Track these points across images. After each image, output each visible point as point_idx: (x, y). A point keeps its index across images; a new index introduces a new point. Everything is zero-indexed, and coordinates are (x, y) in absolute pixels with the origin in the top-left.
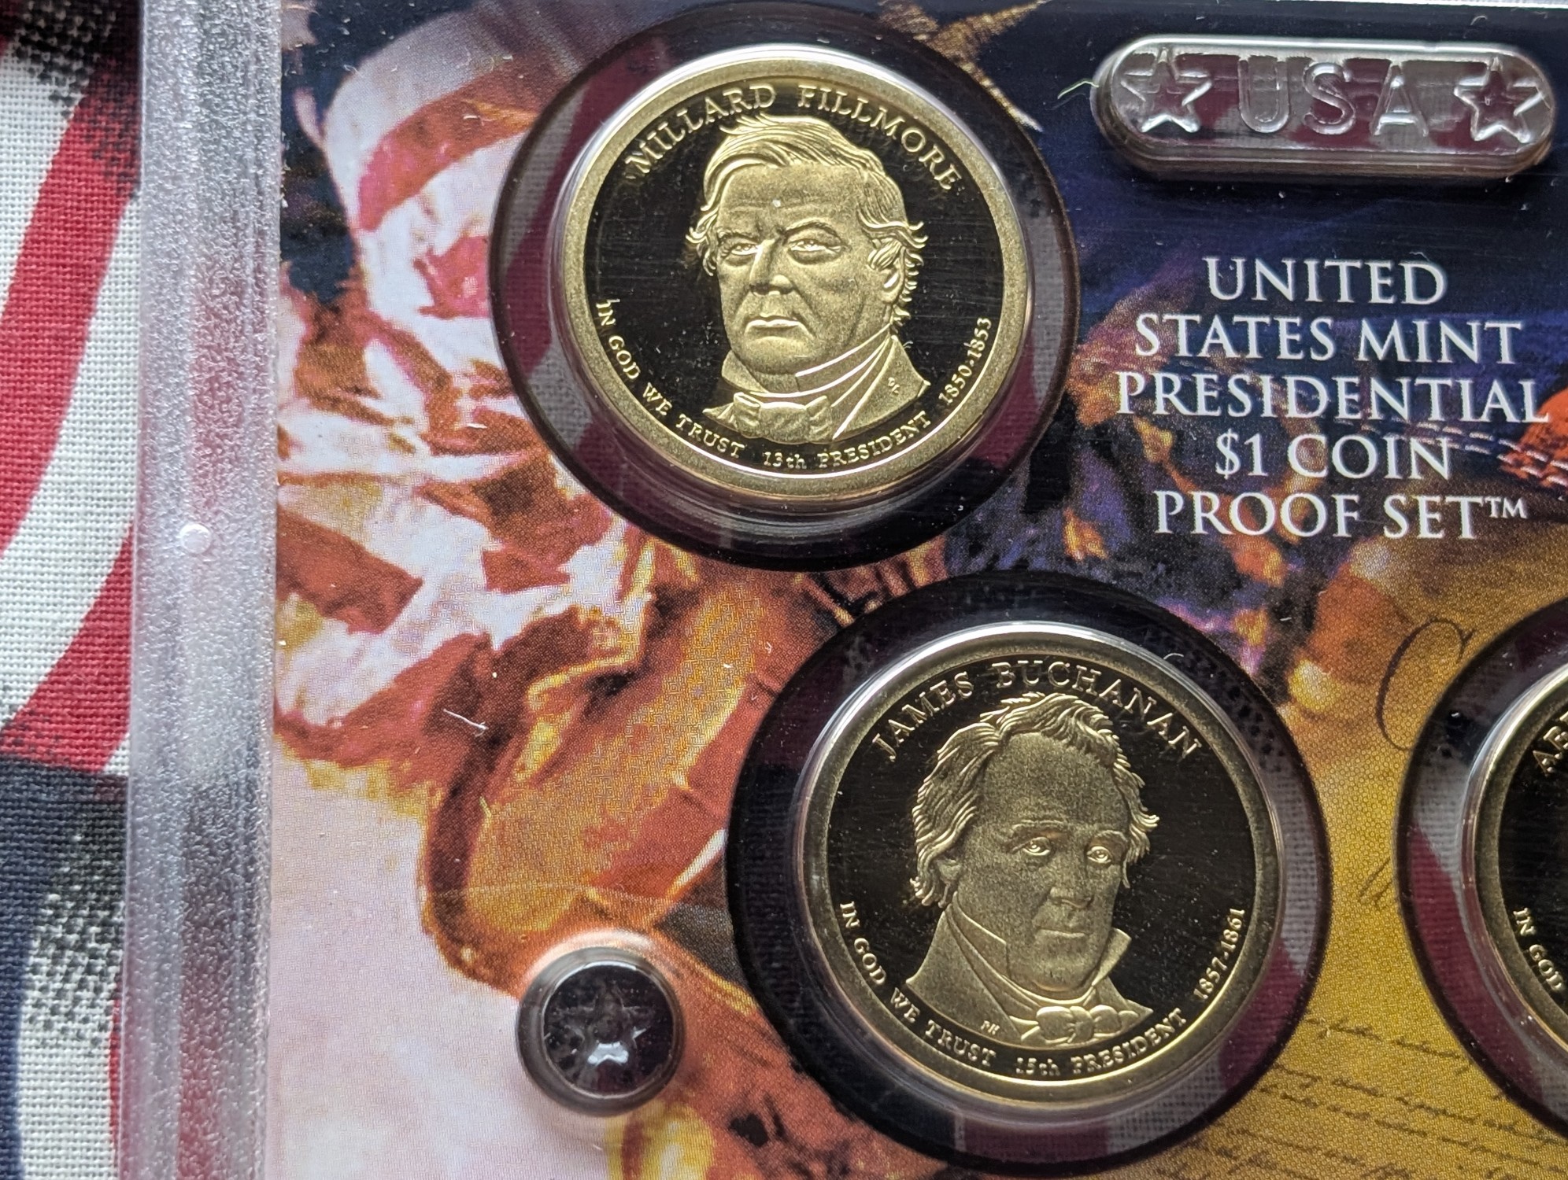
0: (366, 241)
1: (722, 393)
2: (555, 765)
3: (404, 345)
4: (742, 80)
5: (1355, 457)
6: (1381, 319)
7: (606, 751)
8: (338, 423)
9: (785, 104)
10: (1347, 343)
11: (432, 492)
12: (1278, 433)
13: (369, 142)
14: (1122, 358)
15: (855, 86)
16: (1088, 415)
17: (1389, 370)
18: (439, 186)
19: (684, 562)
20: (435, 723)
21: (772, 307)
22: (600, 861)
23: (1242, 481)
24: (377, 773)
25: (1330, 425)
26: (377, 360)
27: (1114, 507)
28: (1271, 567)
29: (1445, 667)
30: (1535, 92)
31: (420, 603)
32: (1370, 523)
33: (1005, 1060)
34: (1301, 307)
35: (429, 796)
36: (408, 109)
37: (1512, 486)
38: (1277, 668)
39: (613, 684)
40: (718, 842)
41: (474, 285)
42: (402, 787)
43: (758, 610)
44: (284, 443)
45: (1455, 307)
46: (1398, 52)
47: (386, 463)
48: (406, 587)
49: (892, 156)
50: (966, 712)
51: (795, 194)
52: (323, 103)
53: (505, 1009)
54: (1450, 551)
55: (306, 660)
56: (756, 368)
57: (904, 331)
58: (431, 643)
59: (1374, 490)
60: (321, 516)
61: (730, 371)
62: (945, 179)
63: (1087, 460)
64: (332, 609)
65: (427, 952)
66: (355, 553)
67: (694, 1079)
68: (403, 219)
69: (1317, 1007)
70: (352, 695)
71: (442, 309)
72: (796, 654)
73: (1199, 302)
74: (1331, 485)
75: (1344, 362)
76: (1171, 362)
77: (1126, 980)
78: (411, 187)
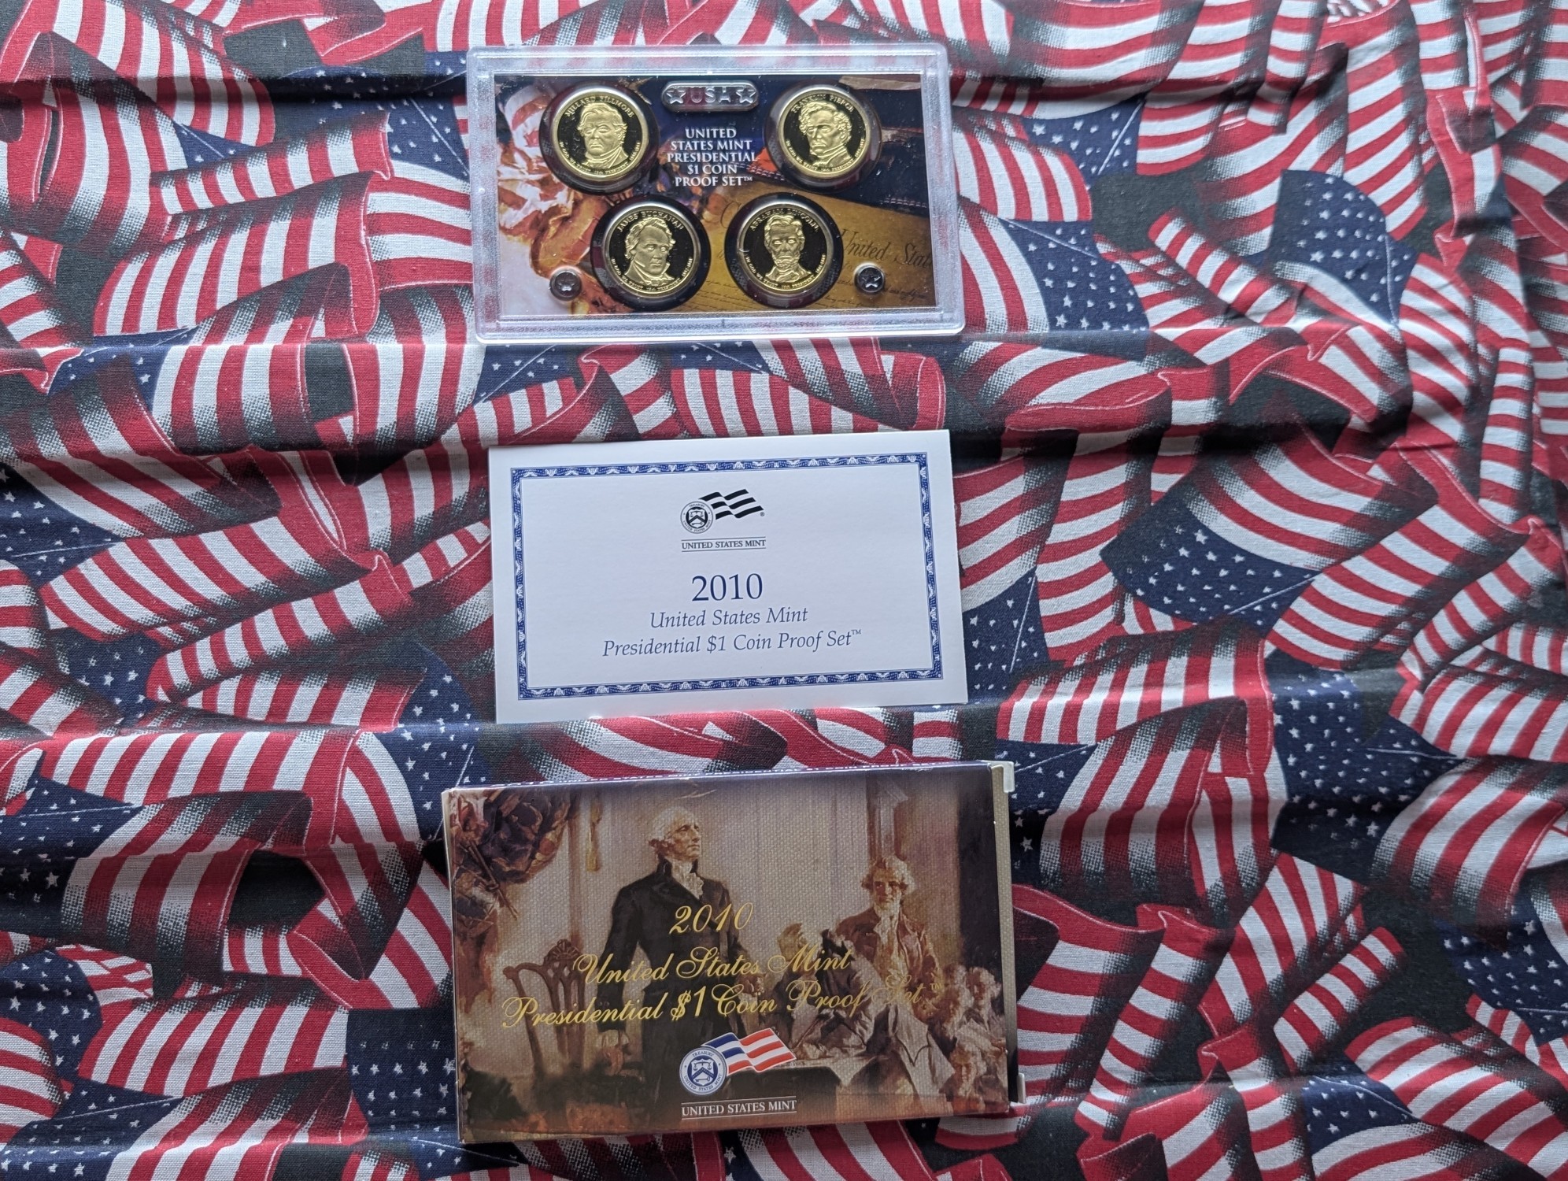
0: (514, 133)
1: (585, 159)
2: (555, 235)
3: (522, 153)
4: (588, 95)
5: (717, 169)
6: (722, 141)
7: (565, 232)
8: (509, 169)
9: (597, 99)
10: (715, 146)
11: (529, 182)
12: (701, 165)
13: (514, 112)
14: (668, 150)
15: (612, 96)
16: (662, 162)
17: (724, 151)
18: (528, 120)
19: (580, 194)
20: (531, 227)
21: (595, 142)
22: (565, 253)
23: (694, 174)
24: (520, 237)
25: (712, 162)
26: (517, 156)
27: (667, 181)
28: (699, 192)
29: (734, 211)
30: (753, 91)
31: (527, 204)
32: (720, 182)
33: (645, 288)
34: (706, 139)
35: (531, 241)
36: (521, 105)
37: (749, 174)
38: (700, 212)
39: (566, 219)
40: (588, 250)
41: (535, 140)
42: (525, 240)
43: (595, 203)
44: (499, 173)
45: (738, 138)
46: (724, 85)
47: (519, 177)
48: (524, 201)
49: (620, 110)
50: (636, 221)
51: (600, 118)
52: (504, 104)
53: (547, 281)
54: (736, 187)
55: (505, 216)
56: (593, 154)
57: (624, 146)
58: (530, 211)
59: (720, 176)
60: (507, 187)
61: (587, 155)
62: (630, 115)
63: (661, 171)
64: (510, 205)
65: (531, 271)
66: (514, 195)
67: (585, 295)
68: (521, 127)
69: (708, 278)
70: (515, 222)
71: (530, 144)
72: (603, 212)
73: (685, 138)
74: (711, 175)
75: (715, 149)
76: (678, 150)
77: (669, 272)
78: (523, 121)
